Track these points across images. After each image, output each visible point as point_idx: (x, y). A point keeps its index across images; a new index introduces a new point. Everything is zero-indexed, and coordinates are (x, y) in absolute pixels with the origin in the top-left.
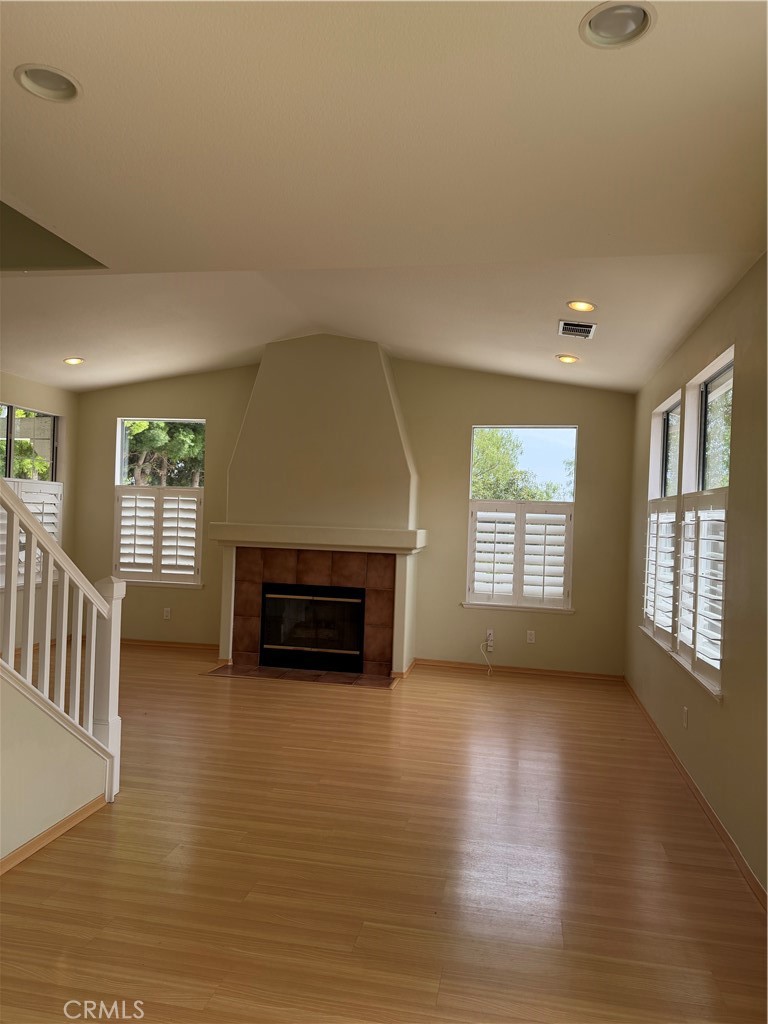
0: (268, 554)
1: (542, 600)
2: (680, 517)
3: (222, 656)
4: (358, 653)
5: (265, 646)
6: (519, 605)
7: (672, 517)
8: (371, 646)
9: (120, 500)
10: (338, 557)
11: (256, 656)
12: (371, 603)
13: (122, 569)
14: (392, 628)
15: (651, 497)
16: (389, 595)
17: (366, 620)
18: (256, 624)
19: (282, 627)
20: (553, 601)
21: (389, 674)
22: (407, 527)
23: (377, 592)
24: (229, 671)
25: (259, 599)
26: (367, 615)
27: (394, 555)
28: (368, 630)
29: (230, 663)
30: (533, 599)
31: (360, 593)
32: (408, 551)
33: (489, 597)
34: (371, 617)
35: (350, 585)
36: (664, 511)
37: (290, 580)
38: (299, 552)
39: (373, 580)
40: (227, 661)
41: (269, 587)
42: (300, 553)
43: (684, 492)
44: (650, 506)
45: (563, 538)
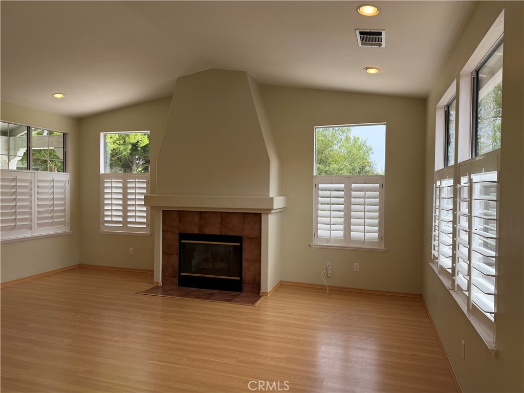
0: (182, 215)
1: (363, 242)
2: (457, 181)
3: (155, 280)
4: (239, 278)
5: (182, 274)
6: (348, 246)
7: (451, 182)
8: (247, 275)
9: (103, 183)
10: (225, 216)
11: (176, 280)
12: (246, 245)
13: (106, 225)
14: (260, 262)
15: (436, 169)
16: (257, 241)
17: (243, 257)
18: (175, 259)
19: (193, 261)
20: (372, 243)
21: (259, 293)
22: (268, 195)
23: (250, 238)
24: (160, 290)
25: (177, 244)
26: (244, 254)
27: (261, 214)
28: (245, 264)
29: (161, 284)
30: (358, 241)
31: (239, 239)
32: (269, 211)
33: (328, 240)
34: (246, 255)
35: (232, 234)
36: (444, 178)
37: (196, 231)
38: (201, 212)
39: (247, 231)
40: (159, 283)
41: (183, 236)
42: (201, 214)
43: (459, 161)
44: (436, 176)
45: (377, 200)
